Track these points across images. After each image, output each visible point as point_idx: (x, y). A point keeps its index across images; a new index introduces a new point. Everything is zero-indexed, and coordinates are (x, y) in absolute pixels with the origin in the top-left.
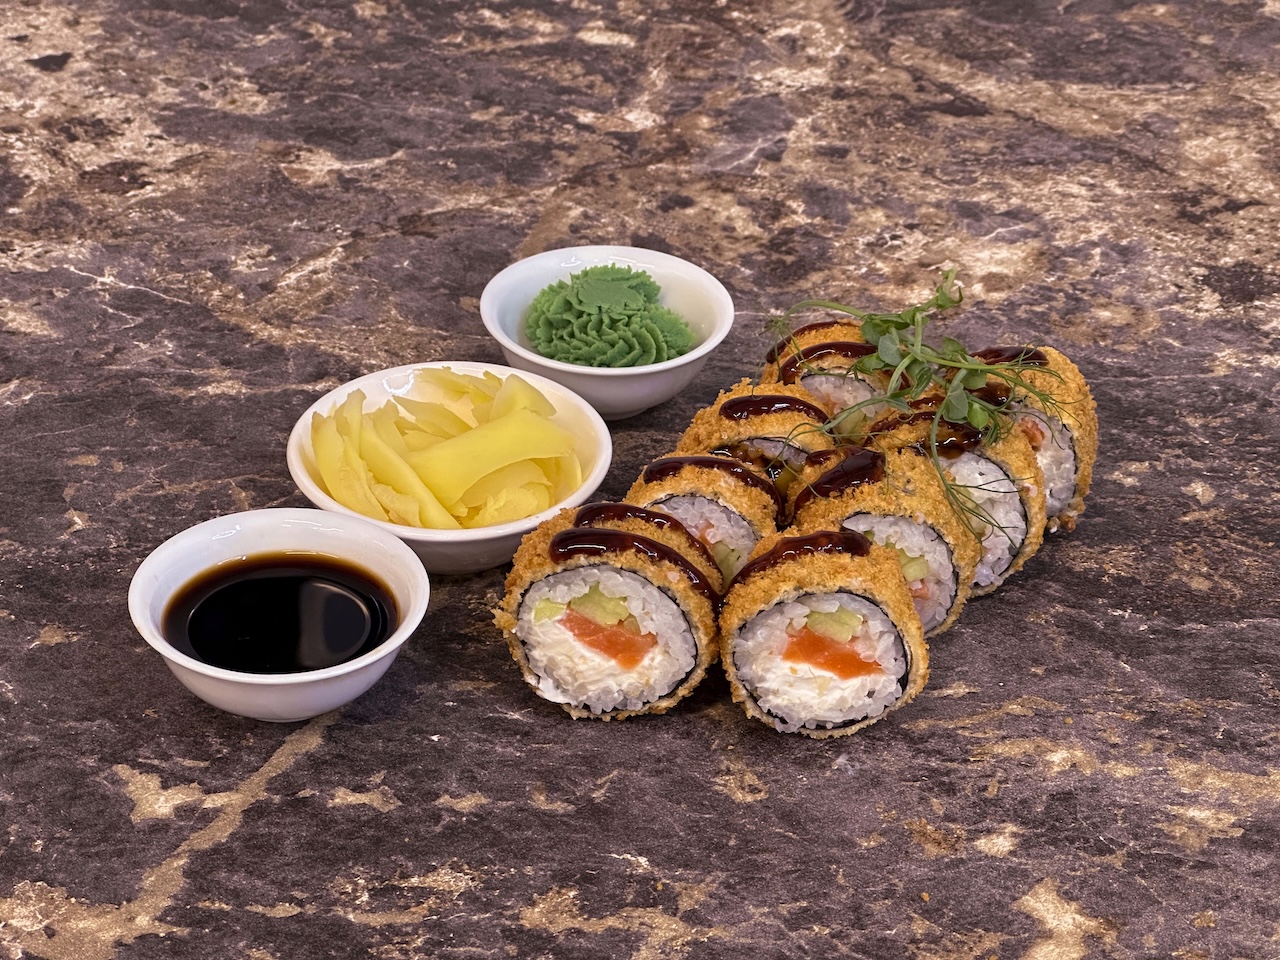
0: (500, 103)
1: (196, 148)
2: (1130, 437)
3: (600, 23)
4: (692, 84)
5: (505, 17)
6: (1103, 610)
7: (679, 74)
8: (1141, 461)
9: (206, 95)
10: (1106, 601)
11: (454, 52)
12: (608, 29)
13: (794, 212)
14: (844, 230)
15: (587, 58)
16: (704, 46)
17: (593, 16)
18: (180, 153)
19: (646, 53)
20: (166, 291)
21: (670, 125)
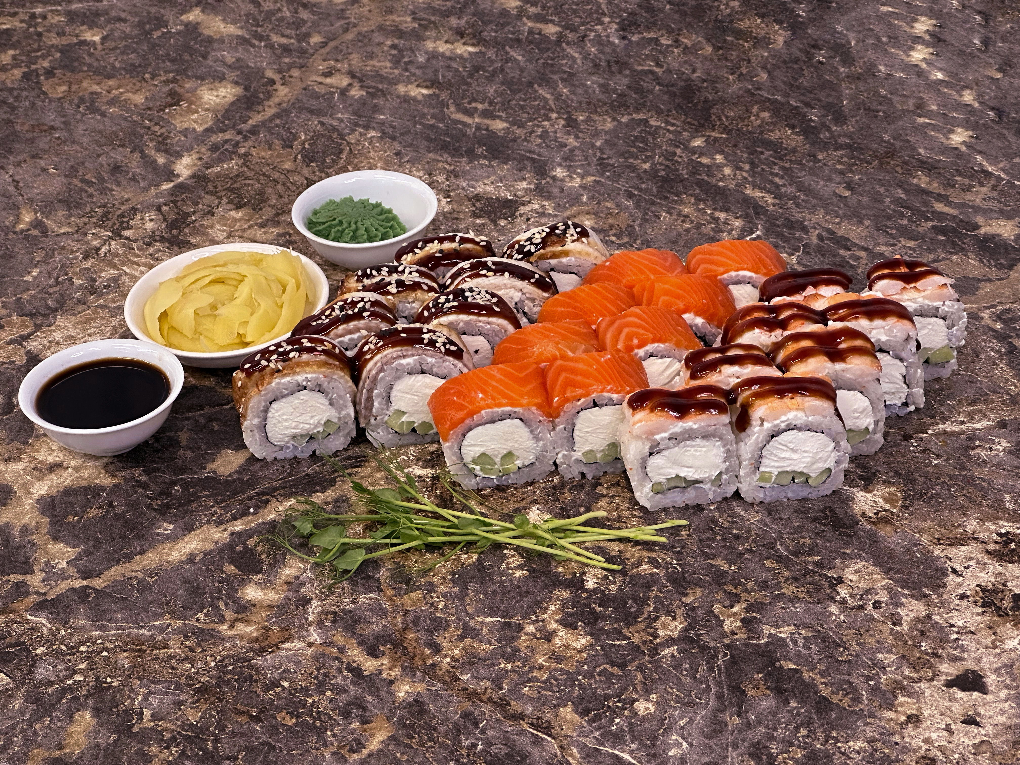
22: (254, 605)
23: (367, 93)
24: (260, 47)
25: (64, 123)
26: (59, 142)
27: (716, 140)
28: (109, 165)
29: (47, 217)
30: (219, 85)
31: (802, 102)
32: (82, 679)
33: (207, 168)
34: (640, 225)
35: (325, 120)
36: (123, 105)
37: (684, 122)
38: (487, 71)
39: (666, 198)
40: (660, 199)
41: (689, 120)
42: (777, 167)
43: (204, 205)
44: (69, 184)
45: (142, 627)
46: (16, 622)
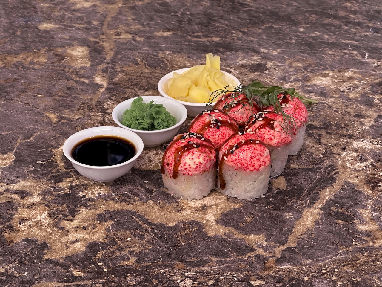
22: (371, 232)
23: (145, 38)
24: (74, 30)
25: (19, 76)
26: (27, 84)
27: (306, 27)
28: (64, 88)
29: (62, 114)
30: (74, 48)
31: (321, 9)
32: (342, 283)
33: (112, 79)
34: (320, 61)
35: (139, 51)
36: (38, 63)
37: (286, 24)
38: (185, 21)
39: (317, 50)
40: (314, 51)
41: (288, 23)
42: (342, 32)
43: (129, 93)
44: (55, 99)
45: (337, 255)
46: (278, 271)
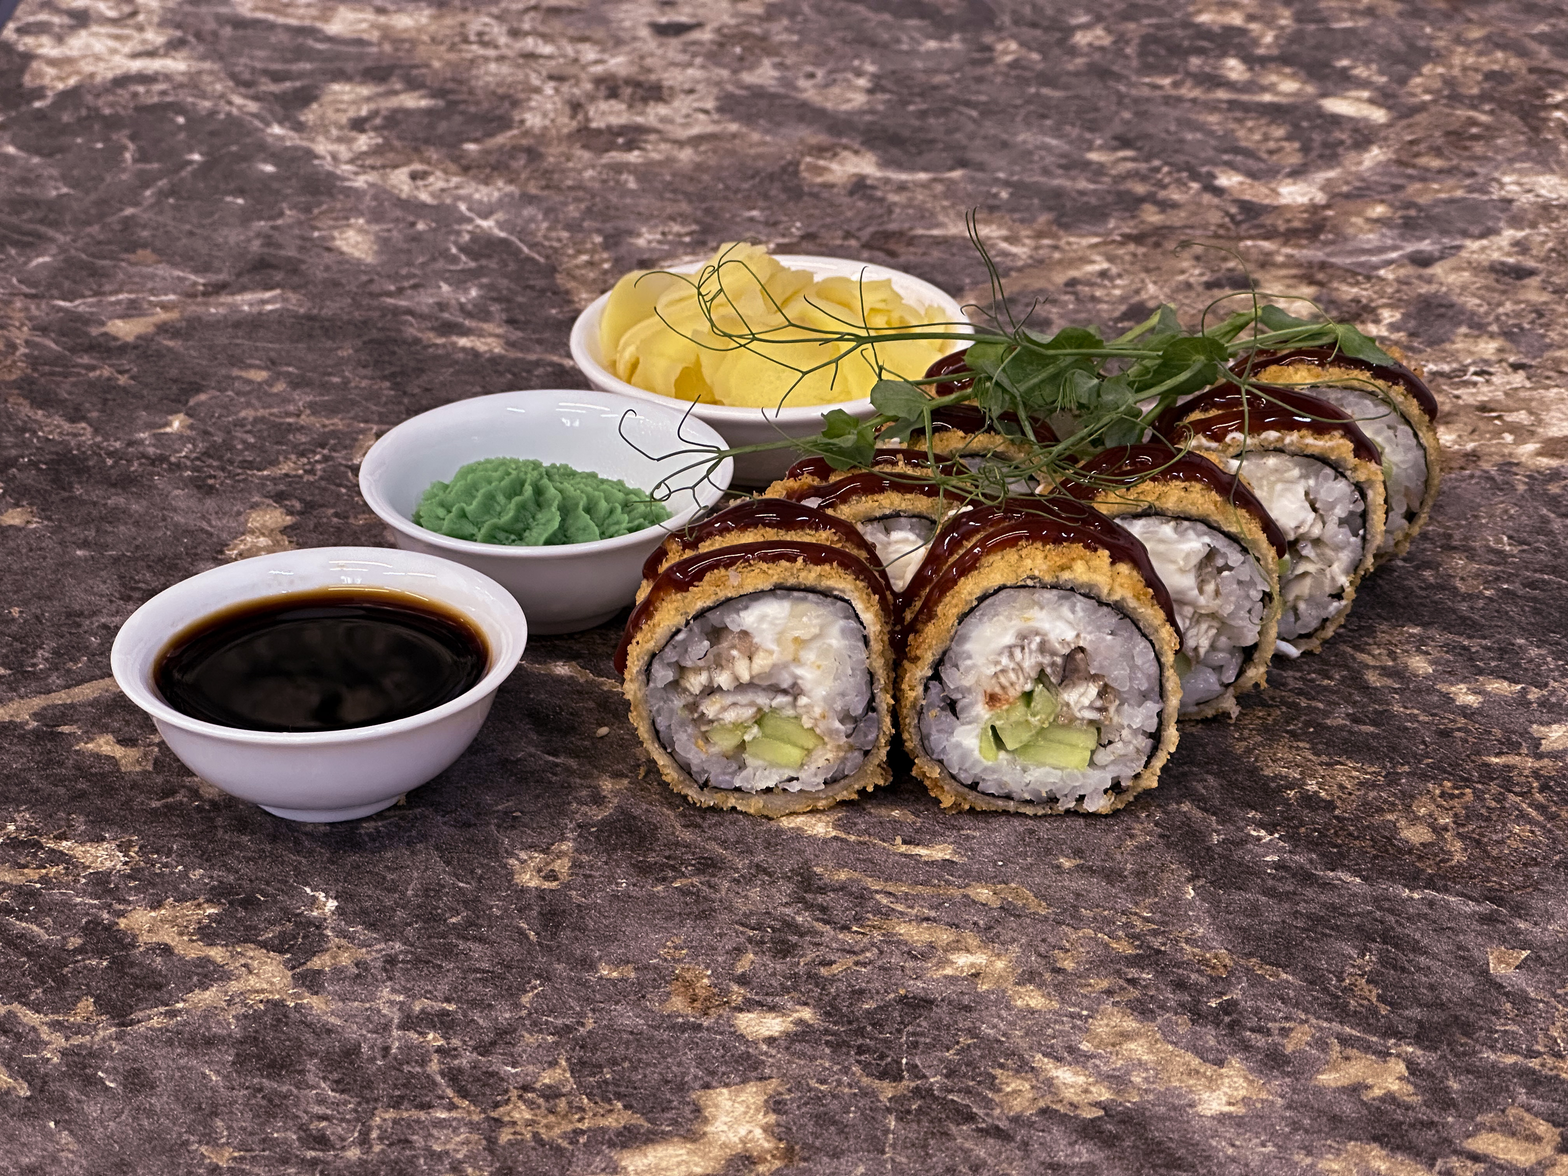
0: (1139, 149)
1: (734, 127)
2: (1533, 652)
3: (1366, 94)
4: (1410, 171)
5: (1251, 69)
6: (1242, 824)
7: (1404, 158)
8: (1513, 681)
9: (802, 83)
10: (1258, 816)
11: (1146, 92)
12: (1371, 101)
13: (1377, 321)
14: (1420, 351)
15: (1305, 124)
16: (1475, 138)
17: (1364, 84)
18: (711, 129)
19: (1391, 133)
20: (532, 246)
21: (1328, 206)
